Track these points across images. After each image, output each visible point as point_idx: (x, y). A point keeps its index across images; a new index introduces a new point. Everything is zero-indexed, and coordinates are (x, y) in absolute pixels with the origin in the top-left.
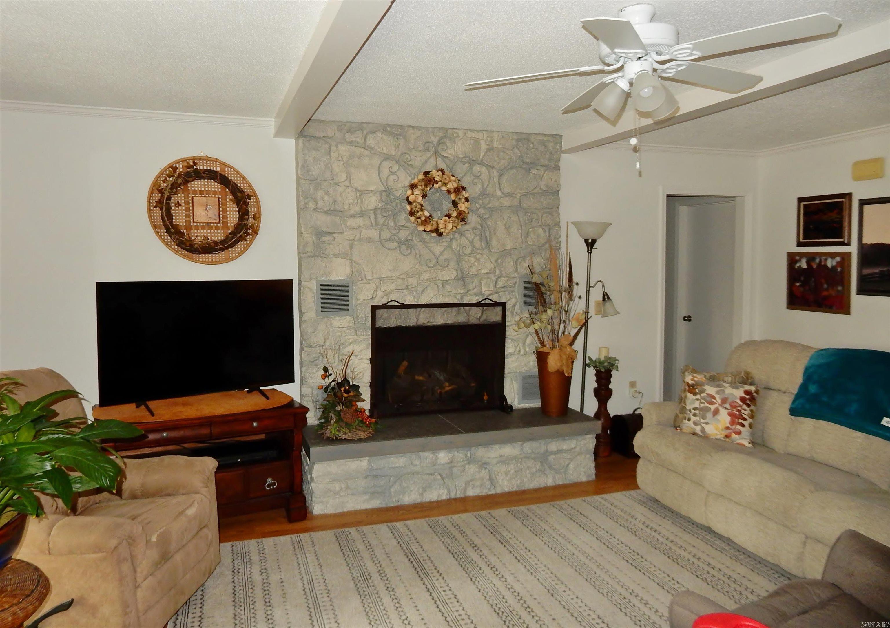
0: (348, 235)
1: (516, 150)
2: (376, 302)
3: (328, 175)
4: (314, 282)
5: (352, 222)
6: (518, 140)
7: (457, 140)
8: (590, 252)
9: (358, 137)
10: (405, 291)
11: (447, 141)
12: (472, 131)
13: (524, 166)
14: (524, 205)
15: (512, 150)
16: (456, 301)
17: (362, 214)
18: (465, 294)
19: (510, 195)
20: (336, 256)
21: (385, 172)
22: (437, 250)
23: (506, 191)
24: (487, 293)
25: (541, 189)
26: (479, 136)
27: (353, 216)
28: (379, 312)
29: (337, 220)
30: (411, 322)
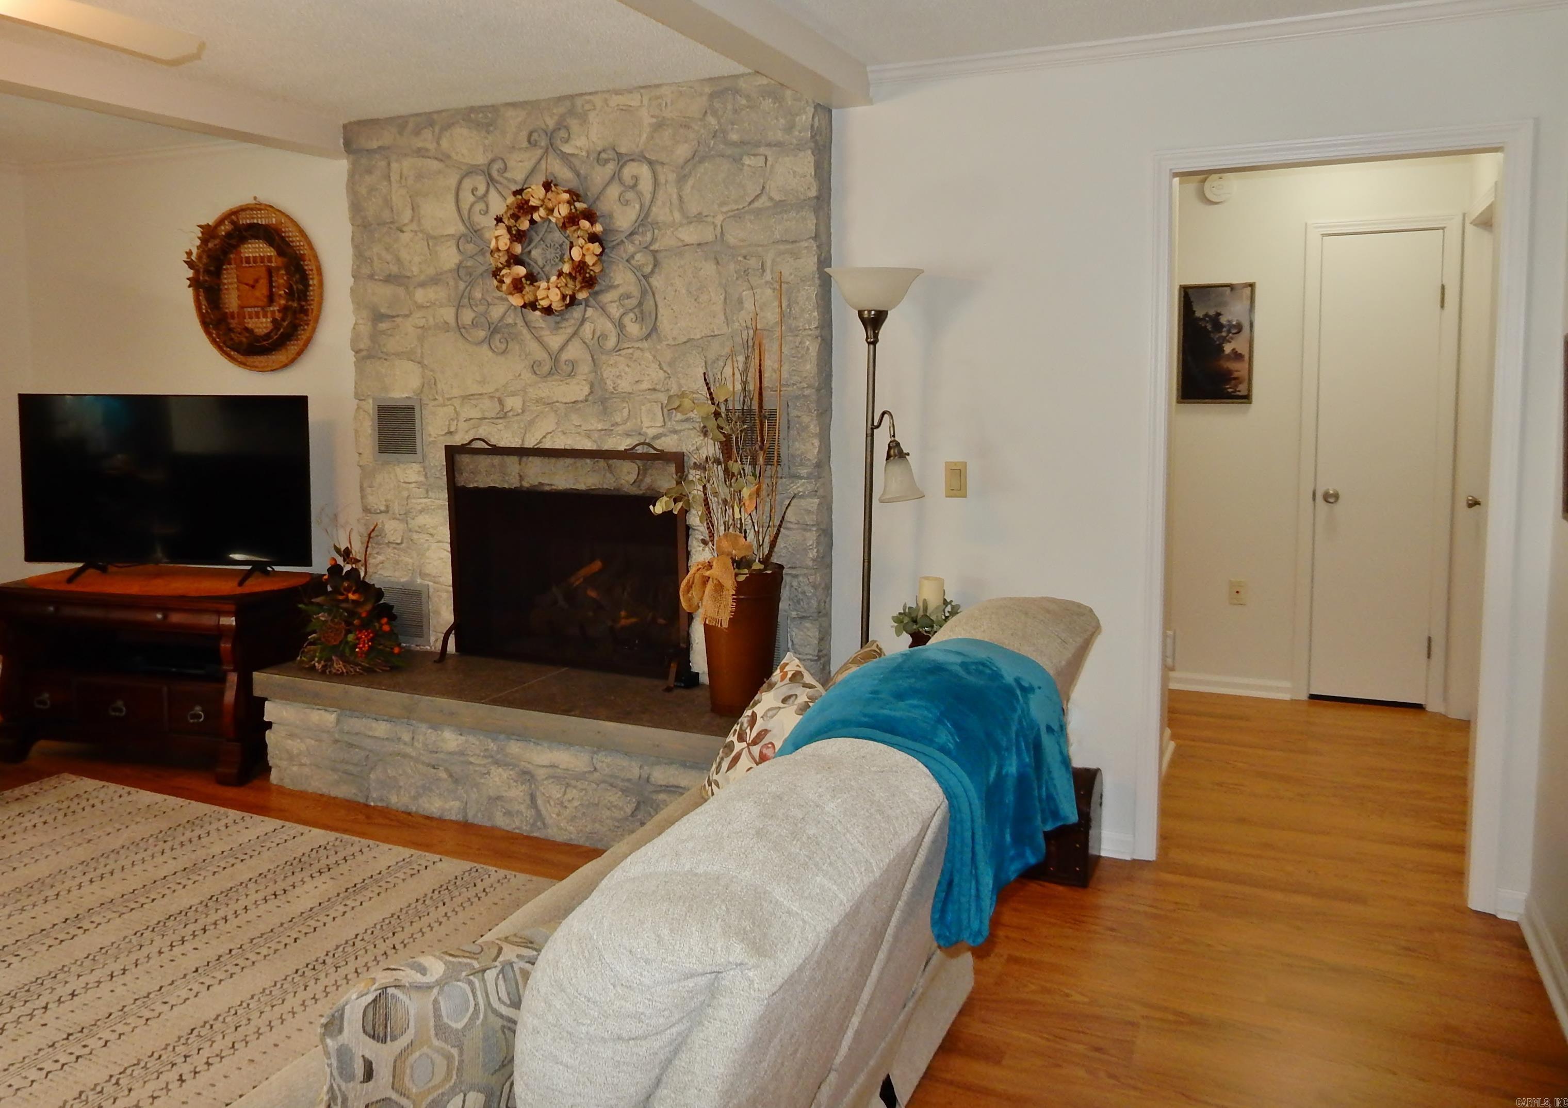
0: (418, 319)
1: (712, 120)
2: (459, 439)
3: (386, 215)
4: (371, 401)
5: (420, 295)
6: (712, 96)
7: (592, 116)
8: (873, 342)
9: (426, 140)
10: (500, 421)
11: (574, 123)
12: (617, 92)
13: (729, 152)
14: (731, 239)
15: (701, 120)
16: (588, 445)
17: (435, 280)
18: (608, 432)
19: (699, 218)
20: (398, 355)
21: (467, 198)
22: (555, 341)
23: (693, 208)
24: (651, 432)
25: (771, 199)
26: (633, 100)
27: (422, 285)
28: (464, 460)
29: (401, 291)
30: (511, 482)
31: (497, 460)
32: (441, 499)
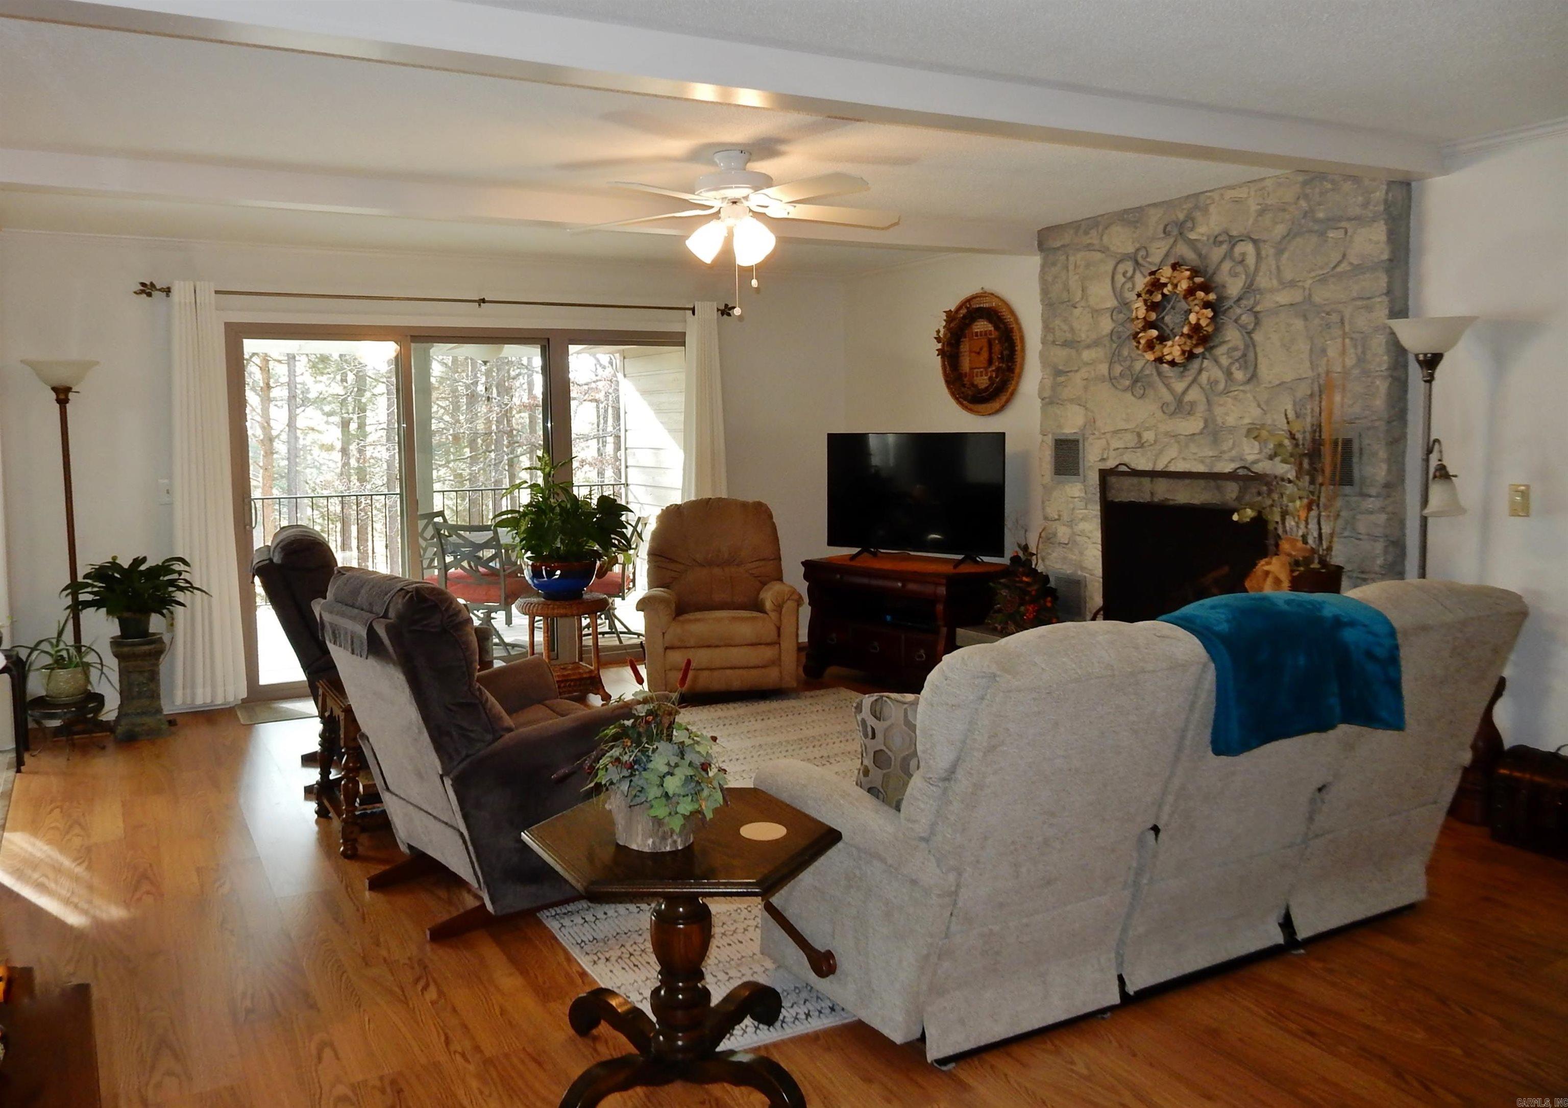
0: (1083, 373)
1: (1303, 204)
2: (1110, 464)
3: (1065, 296)
4: (1050, 436)
5: (1087, 355)
6: (1305, 183)
7: (1212, 209)
8: (1430, 380)
9: (1093, 238)
10: (1140, 450)
11: (1198, 214)
12: (1232, 188)
13: (1316, 228)
14: (1317, 299)
15: (1296, 204)
16: (1201, 468)
17: (1096, 343)
18: (1218, 458)
19: (1292, 284)
20: (1071, 401)
21: (1120, 279)
22: (1179, 387)
23: (1288, 275)
24: (1250, 458)
25: (1351, 264)
26: (1242, 193)
27: (1088, 347)
28: (1113, 480)
29: (1073, 352)
30: (1146, 498)
31: (1135, 480)
32: (1095, 510)
